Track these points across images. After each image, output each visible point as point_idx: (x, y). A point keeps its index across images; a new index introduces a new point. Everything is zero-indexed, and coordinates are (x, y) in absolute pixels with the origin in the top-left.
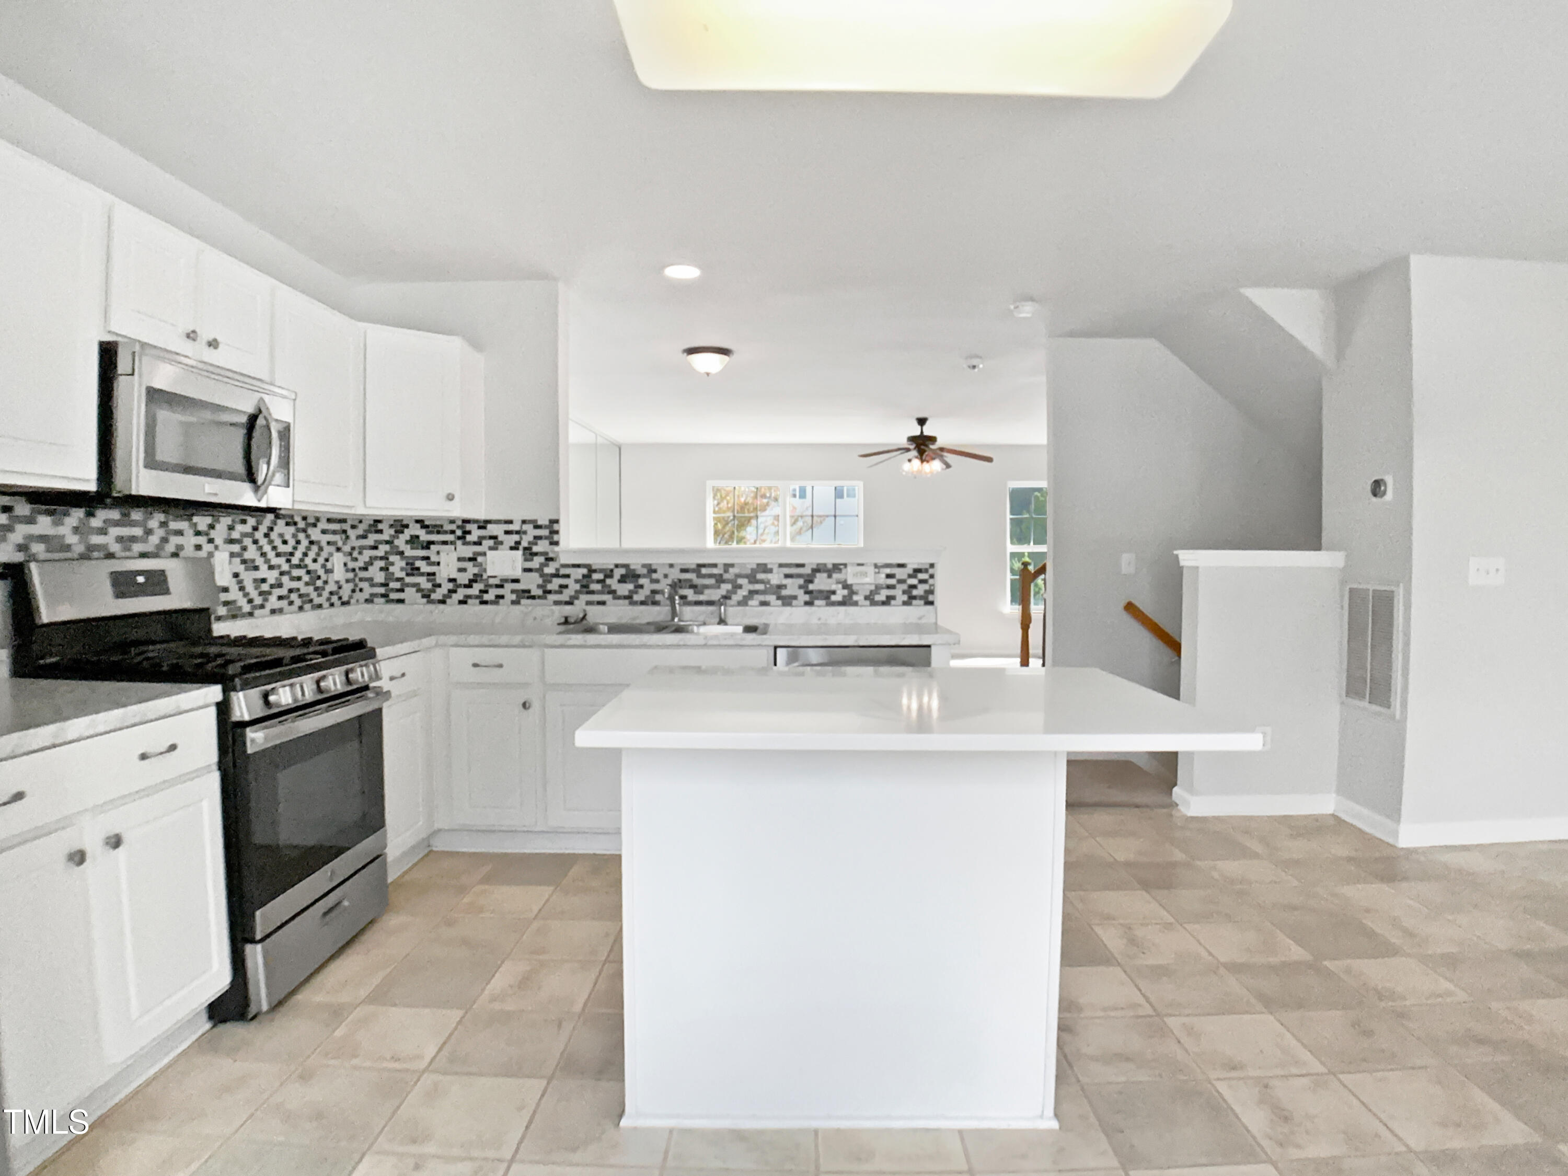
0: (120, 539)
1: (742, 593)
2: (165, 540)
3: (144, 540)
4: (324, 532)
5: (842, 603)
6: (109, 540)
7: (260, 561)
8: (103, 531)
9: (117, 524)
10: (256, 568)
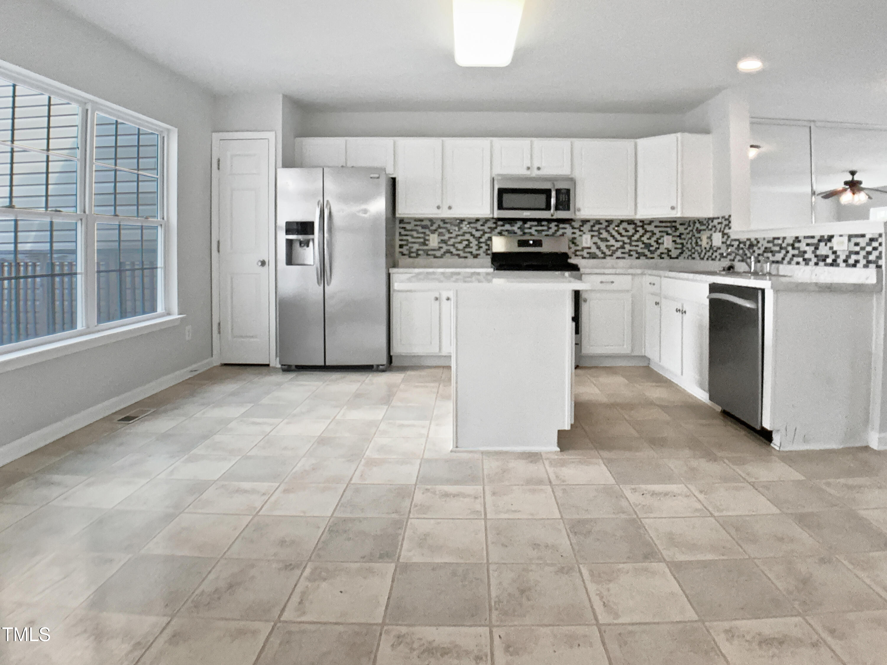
0: (536, 231)
1: (789, 256)
2: (557, 231)
3: (548, 231)
4: (656, 227)
5: (832, 265)
6: (533, 231)
7: (609, 238)
8: (530, 228)
9: (536, 226)
10: (608, 241)
